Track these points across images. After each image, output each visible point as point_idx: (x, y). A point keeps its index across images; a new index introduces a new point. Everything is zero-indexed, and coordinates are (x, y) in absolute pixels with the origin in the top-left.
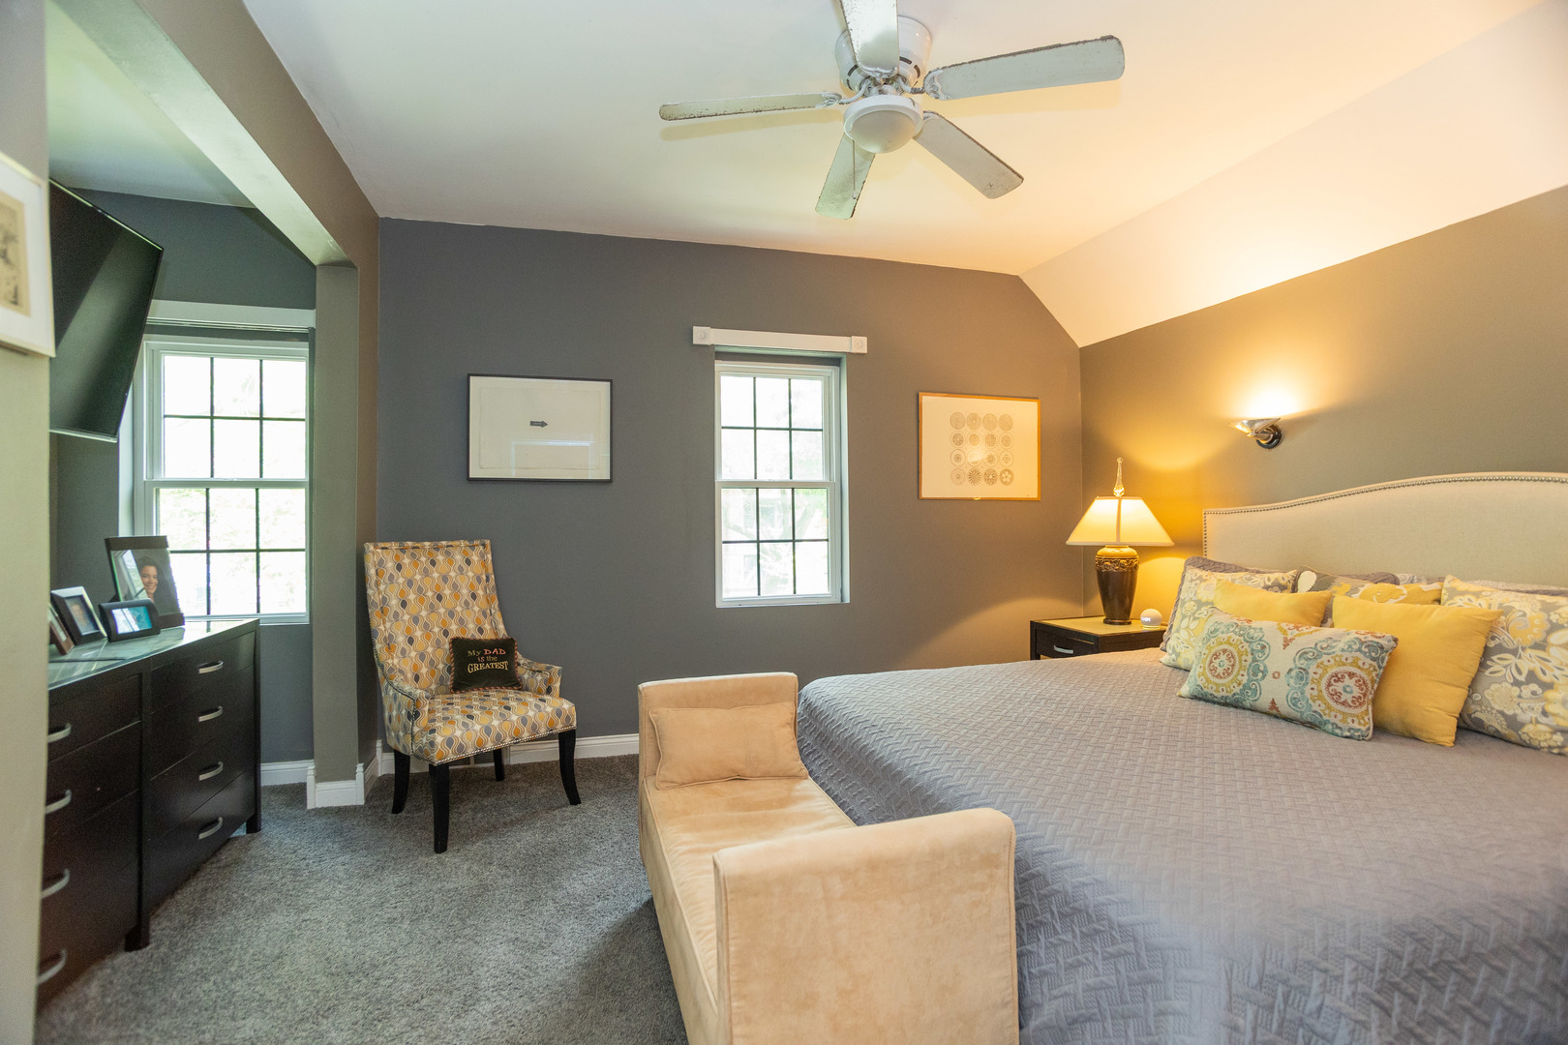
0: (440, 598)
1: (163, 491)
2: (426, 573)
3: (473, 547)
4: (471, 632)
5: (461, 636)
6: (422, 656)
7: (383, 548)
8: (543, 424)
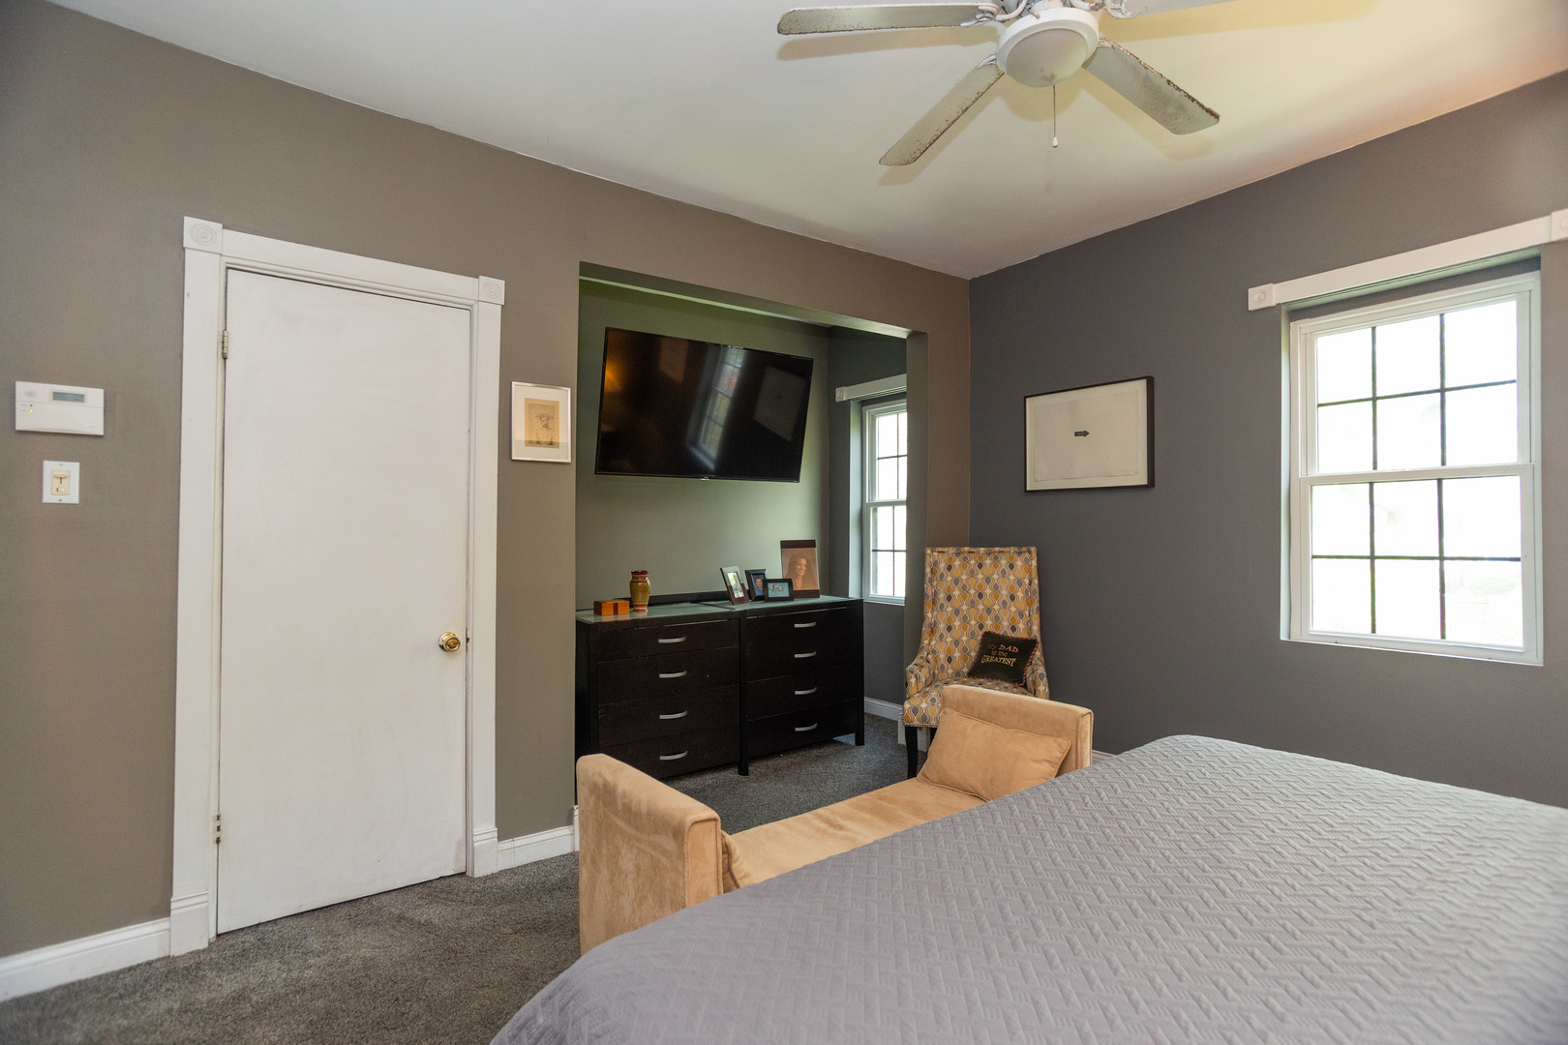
0: (980, 596)
1: (880, 509)
2: (972, 574)
3: (1020, 553)
4: (1004, 629)
5: (993, 630)
6: (957, 643)
7: (939, 552)
8: (1085, 434)
